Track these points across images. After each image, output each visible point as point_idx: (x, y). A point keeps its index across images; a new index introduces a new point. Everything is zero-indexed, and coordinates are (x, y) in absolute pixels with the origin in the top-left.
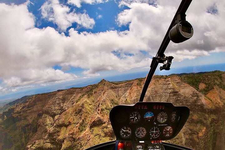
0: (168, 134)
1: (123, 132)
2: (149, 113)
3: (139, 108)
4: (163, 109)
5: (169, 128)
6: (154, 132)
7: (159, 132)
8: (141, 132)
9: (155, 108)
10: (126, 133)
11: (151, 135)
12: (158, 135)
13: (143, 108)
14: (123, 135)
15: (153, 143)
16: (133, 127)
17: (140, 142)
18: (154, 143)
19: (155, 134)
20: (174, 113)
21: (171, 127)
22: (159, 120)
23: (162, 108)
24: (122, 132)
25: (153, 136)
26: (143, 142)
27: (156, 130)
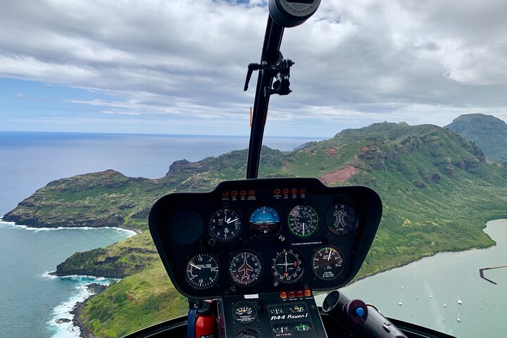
0: (329, 270)
1: (195, 271)
2: (264, 212)
3: (234, 199)
4: (303, 196)
5: (330, 253)
6: (286, 264)
7: (300, 266)
8: (246, 267)
9: (277, 197)
10: (205, 274)
11: (276, 274)
12: (299, 273)
13: (246, 197)
14: (196, 280)
15: (284, 297)
16: (223, 253)
17: (247, 297)
18: (288, 297)
19: (291, 273)
20: (339, 209)
21: (336, 250)
22: (295, 231)
23: (299, 195)
24: (191, 271)
25: (285, 279)
26: (256, 296)
27: (291, 259)
